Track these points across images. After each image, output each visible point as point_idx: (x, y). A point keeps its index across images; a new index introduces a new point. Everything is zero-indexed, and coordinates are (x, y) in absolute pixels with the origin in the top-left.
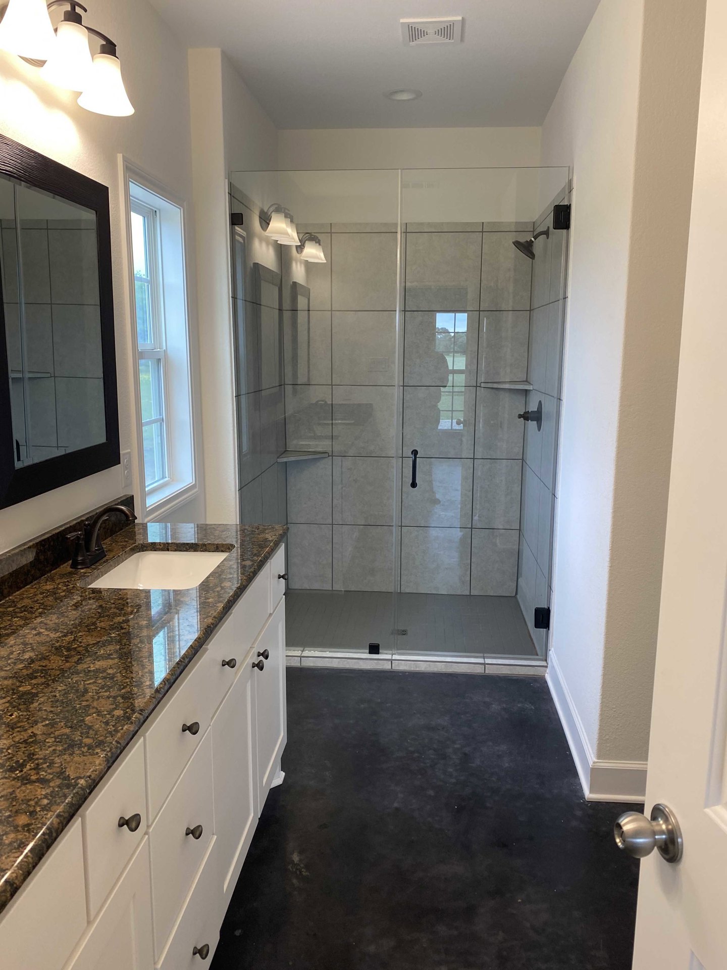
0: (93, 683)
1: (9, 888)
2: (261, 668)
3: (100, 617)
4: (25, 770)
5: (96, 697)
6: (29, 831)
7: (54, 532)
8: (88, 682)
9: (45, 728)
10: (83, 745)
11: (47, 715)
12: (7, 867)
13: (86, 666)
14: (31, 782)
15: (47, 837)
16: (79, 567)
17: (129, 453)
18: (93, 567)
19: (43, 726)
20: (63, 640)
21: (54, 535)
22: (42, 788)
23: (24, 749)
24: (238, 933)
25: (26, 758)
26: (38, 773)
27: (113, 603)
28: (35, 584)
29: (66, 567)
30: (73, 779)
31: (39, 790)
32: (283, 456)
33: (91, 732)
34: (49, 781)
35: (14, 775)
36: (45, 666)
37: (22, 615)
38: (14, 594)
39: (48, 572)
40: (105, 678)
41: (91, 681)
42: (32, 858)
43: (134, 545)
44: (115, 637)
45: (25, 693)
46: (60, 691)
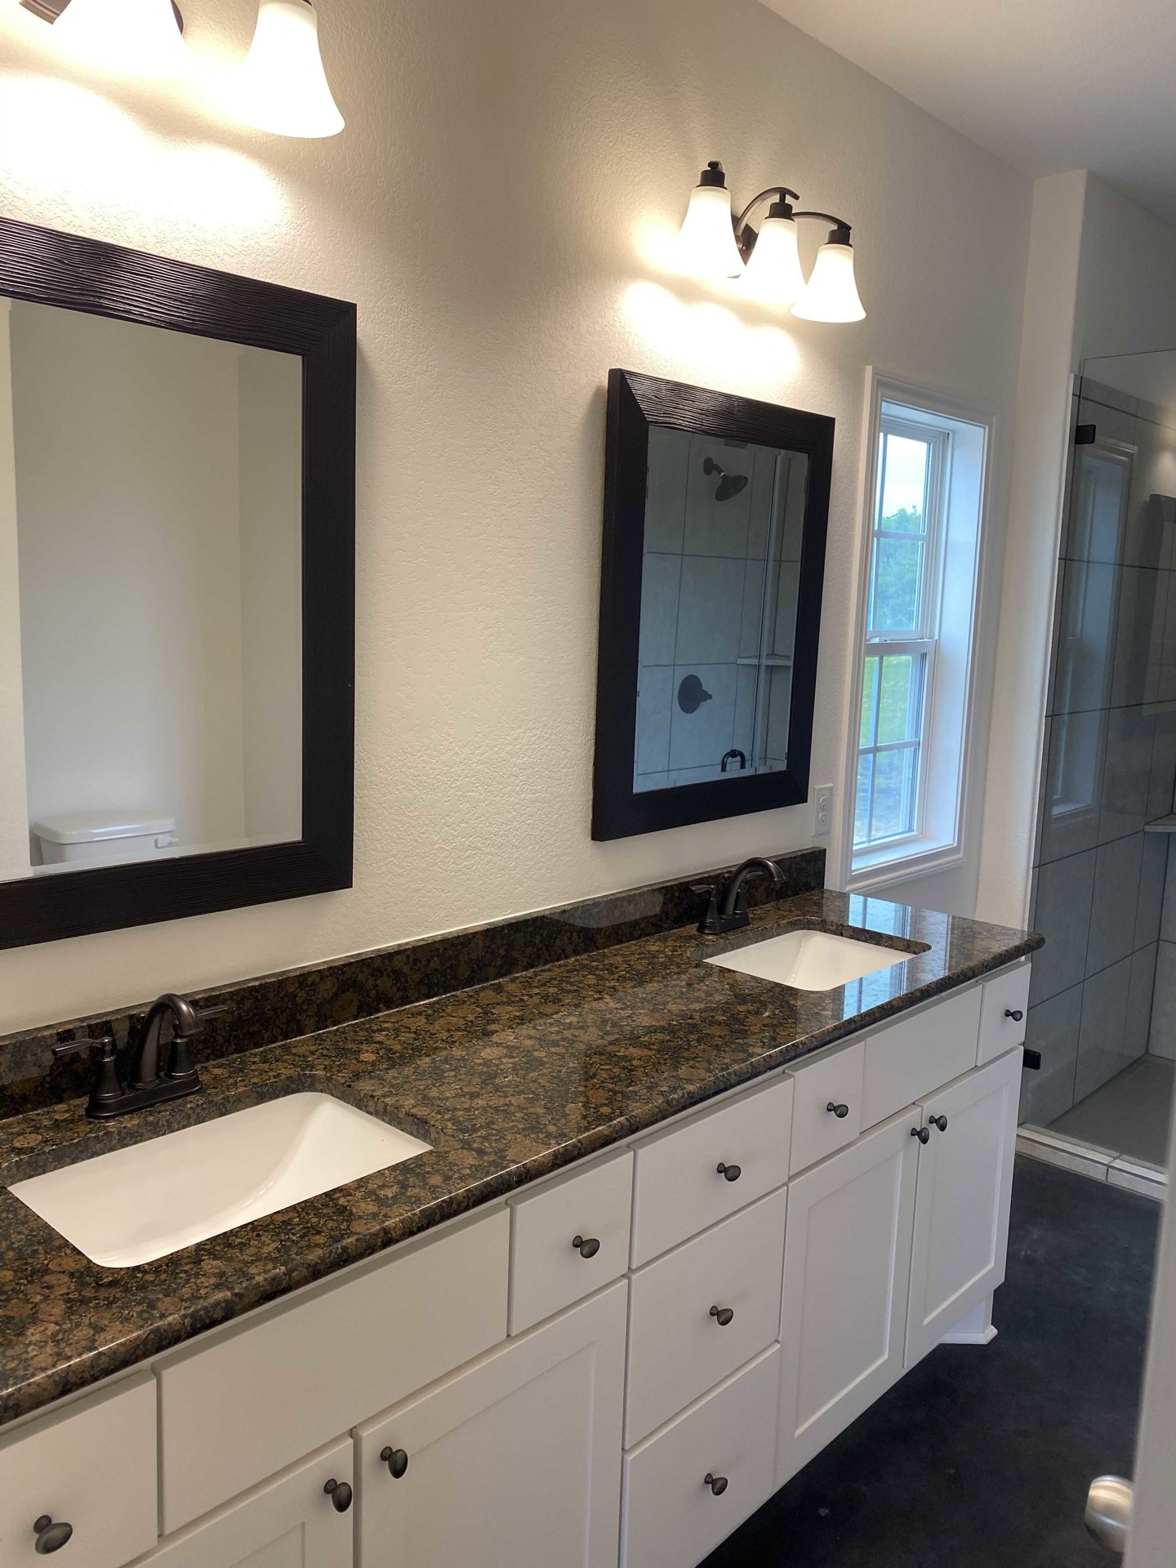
0: (607, 1070)
1: (382, 1234)
2: (924, 1140)
3: (680, 997)
4: (474, 1135)
5: (598, 1086)
6: (432, 1192)
7: (682, 881)
8: (603, 1067)
9: (525, 1101)
10: (544, 1131)
11: (537, 1089)
12: (392, 1215)
13: (616, 1049)
14: (470, 1149)
15: (444, 1204)
16: (707, 932)
17: (831, 789)
18: (723, 935)
19: (524, 1098)
20: (618, 1013)
21: (681, 883)
22: (474, 1158)
23: (489, 1115)
24: (823, 1512)
25: (484, 1124)
26: (482, 1143)
27: (707, 985)
28: (643, 941)
29: (692, 929)
30: (507, 1160)
31: (471, 1159)
32: (1157, 822)
33: (563, 1121)
34: (485, 1153)
35: (461, 1137)
36: (576, 1037)
37: (601, 973)
38: (612, 948)
39: (666, 930)
40: (624, 1068)
41: (607, 1067)
42: (419, 1218)
43: (796, 918)
44: (675, 1025)
45: (536, 1059)
46: (569, 1068)
